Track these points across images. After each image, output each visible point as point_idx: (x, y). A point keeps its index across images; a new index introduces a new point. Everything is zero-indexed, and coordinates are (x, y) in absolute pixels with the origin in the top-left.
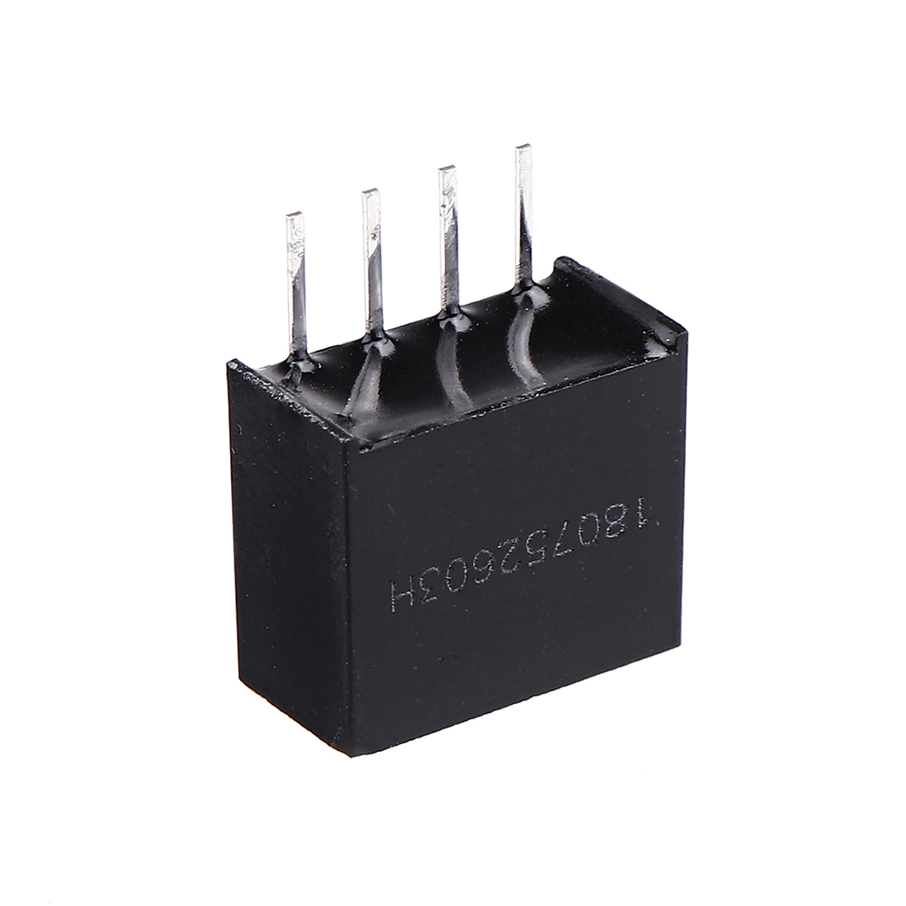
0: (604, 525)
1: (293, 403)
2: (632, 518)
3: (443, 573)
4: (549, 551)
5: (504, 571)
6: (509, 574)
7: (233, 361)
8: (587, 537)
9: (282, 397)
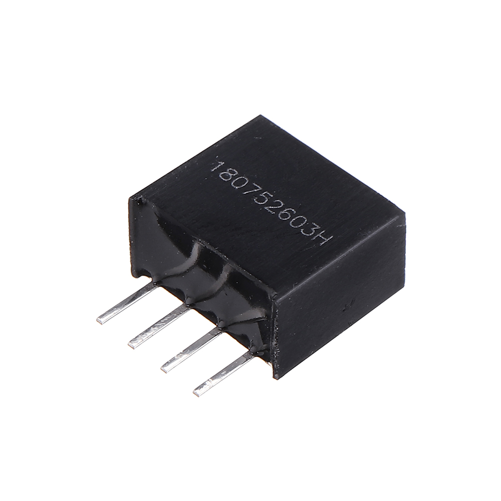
0: (234, 178)
1: (276, 338)
2: (223, 169)
3: (301, 227)
4: (261, 192)
5: (282, 204)
6: (282, 201)
7: (275, 378)
8: (243, 181)
9: (276, 345)
